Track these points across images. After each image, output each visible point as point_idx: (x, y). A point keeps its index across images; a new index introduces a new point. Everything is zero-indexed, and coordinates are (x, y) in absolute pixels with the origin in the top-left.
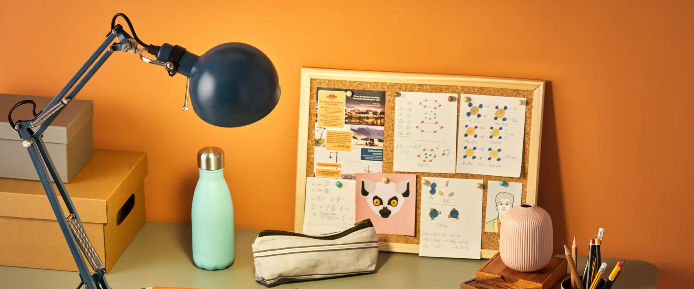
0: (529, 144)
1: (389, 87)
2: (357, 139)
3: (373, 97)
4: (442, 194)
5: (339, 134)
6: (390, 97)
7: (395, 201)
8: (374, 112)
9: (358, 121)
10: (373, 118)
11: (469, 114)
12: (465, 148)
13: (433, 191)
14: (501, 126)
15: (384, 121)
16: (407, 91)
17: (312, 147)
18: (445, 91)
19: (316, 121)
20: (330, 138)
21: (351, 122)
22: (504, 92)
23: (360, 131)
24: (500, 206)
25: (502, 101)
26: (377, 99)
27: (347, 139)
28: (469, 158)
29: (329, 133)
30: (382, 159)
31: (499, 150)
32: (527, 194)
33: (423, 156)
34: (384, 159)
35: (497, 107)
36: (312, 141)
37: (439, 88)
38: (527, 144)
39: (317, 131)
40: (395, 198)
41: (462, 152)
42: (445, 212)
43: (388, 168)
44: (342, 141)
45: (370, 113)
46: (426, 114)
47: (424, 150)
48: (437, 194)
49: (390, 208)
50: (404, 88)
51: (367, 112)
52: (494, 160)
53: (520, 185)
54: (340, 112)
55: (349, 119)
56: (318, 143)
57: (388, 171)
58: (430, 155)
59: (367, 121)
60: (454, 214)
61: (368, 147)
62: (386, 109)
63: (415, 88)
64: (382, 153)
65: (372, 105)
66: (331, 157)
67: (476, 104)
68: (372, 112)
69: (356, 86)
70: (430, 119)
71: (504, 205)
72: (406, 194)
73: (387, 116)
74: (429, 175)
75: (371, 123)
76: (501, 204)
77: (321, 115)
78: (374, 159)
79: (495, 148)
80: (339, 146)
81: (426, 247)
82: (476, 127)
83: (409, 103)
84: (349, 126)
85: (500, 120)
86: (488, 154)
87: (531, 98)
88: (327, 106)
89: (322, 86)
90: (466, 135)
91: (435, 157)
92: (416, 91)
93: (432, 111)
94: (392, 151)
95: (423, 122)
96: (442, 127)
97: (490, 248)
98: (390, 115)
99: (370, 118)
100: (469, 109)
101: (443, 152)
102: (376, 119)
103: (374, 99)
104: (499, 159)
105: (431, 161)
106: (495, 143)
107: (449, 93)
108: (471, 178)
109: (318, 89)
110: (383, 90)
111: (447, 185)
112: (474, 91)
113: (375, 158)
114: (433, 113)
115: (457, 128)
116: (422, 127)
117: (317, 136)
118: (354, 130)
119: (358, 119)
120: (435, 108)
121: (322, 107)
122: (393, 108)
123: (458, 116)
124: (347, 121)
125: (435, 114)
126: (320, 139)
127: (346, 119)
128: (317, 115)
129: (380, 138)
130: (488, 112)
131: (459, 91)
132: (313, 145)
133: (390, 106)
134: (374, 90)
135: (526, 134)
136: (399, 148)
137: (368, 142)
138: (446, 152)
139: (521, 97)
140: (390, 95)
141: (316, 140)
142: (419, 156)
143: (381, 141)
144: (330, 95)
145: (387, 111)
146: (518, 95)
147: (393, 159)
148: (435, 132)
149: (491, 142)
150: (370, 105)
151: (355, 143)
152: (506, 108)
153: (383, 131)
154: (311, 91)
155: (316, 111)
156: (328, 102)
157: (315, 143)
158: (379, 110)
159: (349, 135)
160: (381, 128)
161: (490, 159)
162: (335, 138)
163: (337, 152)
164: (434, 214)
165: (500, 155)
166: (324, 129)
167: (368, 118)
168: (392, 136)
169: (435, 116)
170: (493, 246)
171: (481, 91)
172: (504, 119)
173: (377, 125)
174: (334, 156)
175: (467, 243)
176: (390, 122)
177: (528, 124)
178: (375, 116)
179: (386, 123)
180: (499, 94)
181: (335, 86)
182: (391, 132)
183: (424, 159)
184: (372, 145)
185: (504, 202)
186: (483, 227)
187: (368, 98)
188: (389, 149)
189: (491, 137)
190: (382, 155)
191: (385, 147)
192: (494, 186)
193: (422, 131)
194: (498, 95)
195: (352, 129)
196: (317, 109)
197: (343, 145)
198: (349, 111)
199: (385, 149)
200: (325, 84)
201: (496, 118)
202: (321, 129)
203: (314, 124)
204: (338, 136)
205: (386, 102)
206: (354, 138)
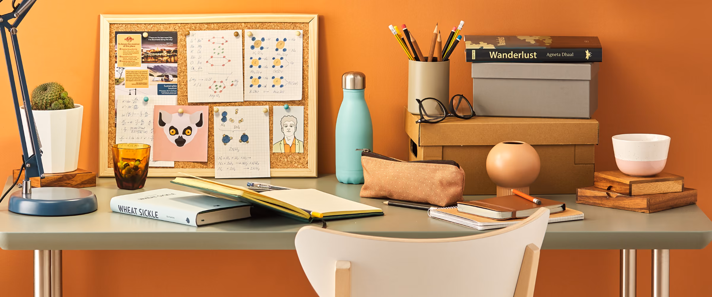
0: (308, 71)
1: (180, 27)
2: (153, 76)
3: (166, 38)
4: (232, 121)
5: (137, 73)
6: (182, 36)
7: (189, 131)
8: (168, 50)
9: (154, 60)
10: (167, 56)
11: (253, 47)
12: (251, 78)
13: (224, 119)
14: (282, 56)
15: (177, 58)
16: (196, 30)
17: (113, 86)
18: (231, 28)
19: (116, 62)
20: (129, 76)
21: (147, 61)
22: (283, 26)
23: (156, 69)
24: (285, 128)
25: (281, 34)
26: (170, 39)
27: (145, 76)
28: (255, 87)
29: (128, 72)
30: (177, 93)
31: (282, 78)
32: (309, 116)
33: (214, 88)
34: (179, 93)
35: (277, 40)
36: (113, 81)
37: (225, 25)
38: (306, 71)
39: (117, 71)
40: (189, 128)
41: (248, 82)
42: (236, 137)
43: (183, 100)
44: (140, 79)
45: (165, 52)
46: (214, 49)
47: (215, 82)
48: (228, 121)
49: (184, 137)
50: (194, 28)
51: (161, 52)
52: (277, 87)
53: (301, 108)
54: (137, 52)
55: (145, 58)
56: (118, 82)
57: (183, 103)
58: (220, 86)
59: (161, 59)
60: (244, 138)
61: (164, 83)
62: (178, 47)
63: (203, 27)
64: (177, 87)
65: (166, 45)
66: (130, 94)
67: (258, 38)
68: (166, 51)
69: (150, 28)
70: (219, 54)
71: (289, 127)
72: (199, 124)
73: (180, 53)
74: (220, 104)
75: (165, 61)
76: (286, 127)
77: (120, 57)
78: (169, 94)
79: (277, 76)
80: (137, 84)
81: (221, 170)
82: (260, 59)
83: (199, 41)
84: (146, 65)
85: (281, 51)
86: (272, 82)
87: (306, 30)
88: (125, 48)
89: (120, 31)
90: (251, 66)
91: (224, 87)
92: (205, 30)
93: (219, 47)
94: (186, 85)
95: (212, 57)
96: (229, 61)
97: (278, 167)
98: (182, 52)
99: (165, 56)
100: (252, 43)
101: (232, 83)
102: (170, 57)
103: (167, 39)
104: (282, 86)
105: (221, 91)
106: (277, 72)
107: (234, 29)
108: (257, 104)
109: (117, 33)
110: (175, 31)
111: (237, 113)
112: (257, 26)
113: (170, 92)
114: (221, 48)
115: (243, 60)
116: (211, 61)
117: (117, 76)
118: (151, 68)
119: (153, 58)
120: (223, 44)
121: (120, 49)
122: (185, 46)
123: (243, 50)
124: (144, 60)
125: (223, 49)
126: (120, 78)
127: (143, 58)
128: (116, 57)
129: (174, 74)
130: (270, 45)
131: (243, 28)
132: (114, 84)
133: (182, 44)
134: (167, 31)
135: (305, 62)
136: (192, 81)
137: (163, 78)
138: (234, 83)
139: (298, 29)
140: (182, 35)
141: (116, 80)
142: (210, 87)
143: (175, 76)
144: (127, 38)
145: (180, 49)
146: (295, 28)
147: (187, 93)
148: (224, 65)
149: (274, 72)
150: (164, 45)
151: (152, 80)
152: (285, 40)
153: (176, 68)
154: (110, 35)
155: (115, 53)
156: (126, 44)
157: (116, 82)
158: (172, 49)
159: (146, 73)
160: (175, 65)
161: (273, 86)
162: (134, 76)
163: (136, 90)
164: (226, 139)
165: (282, 82)
166: (123, 68)
167: (162, 57)
168: (185, 71)
169: (223, 51)
170: (281, 166)
171: (263, 25)
172: (285, 50)
173: (171, 62)
174: (133, 92)
175: (257, 164)
176: (183, 59)
177: (306, 53)
178: (169, 54)
179: (179, 60)
180: (279, 28)
181: (131, 30)
182: (184, 68)
183: (215, 90)
184: (167, 80)
185: (289, 125)
186: (271, 148)
187: (162, 38)
188: (183, 84)
189: (274, 67)
190: (177, 90)
191: (179, 81)
192: (278, 110)
193: (212, 65)
194: (277, 29)
195: (148, 68)
196: (116, 51)
197: (141, 82)
198: (145, 51)
199: (179, 83)
200: (122, 28)
201: (277, 50)
202: (121, 69)
203: (114, 65)
204: (136, 75)
205: (178, 41)
206: (151, 75)
